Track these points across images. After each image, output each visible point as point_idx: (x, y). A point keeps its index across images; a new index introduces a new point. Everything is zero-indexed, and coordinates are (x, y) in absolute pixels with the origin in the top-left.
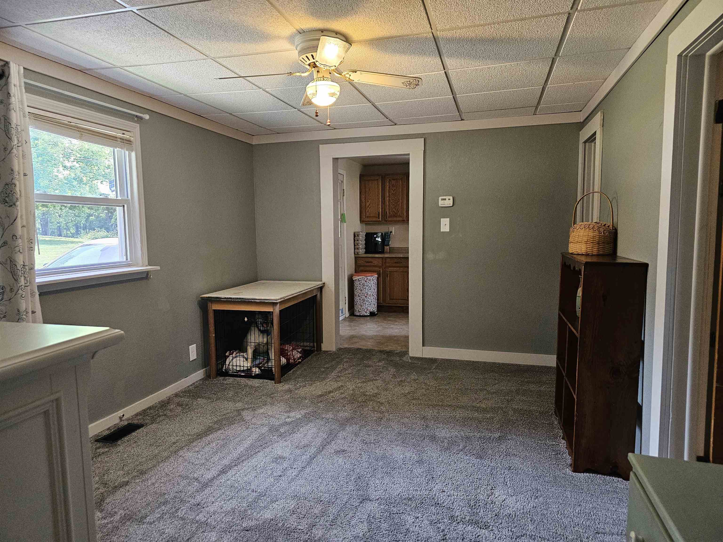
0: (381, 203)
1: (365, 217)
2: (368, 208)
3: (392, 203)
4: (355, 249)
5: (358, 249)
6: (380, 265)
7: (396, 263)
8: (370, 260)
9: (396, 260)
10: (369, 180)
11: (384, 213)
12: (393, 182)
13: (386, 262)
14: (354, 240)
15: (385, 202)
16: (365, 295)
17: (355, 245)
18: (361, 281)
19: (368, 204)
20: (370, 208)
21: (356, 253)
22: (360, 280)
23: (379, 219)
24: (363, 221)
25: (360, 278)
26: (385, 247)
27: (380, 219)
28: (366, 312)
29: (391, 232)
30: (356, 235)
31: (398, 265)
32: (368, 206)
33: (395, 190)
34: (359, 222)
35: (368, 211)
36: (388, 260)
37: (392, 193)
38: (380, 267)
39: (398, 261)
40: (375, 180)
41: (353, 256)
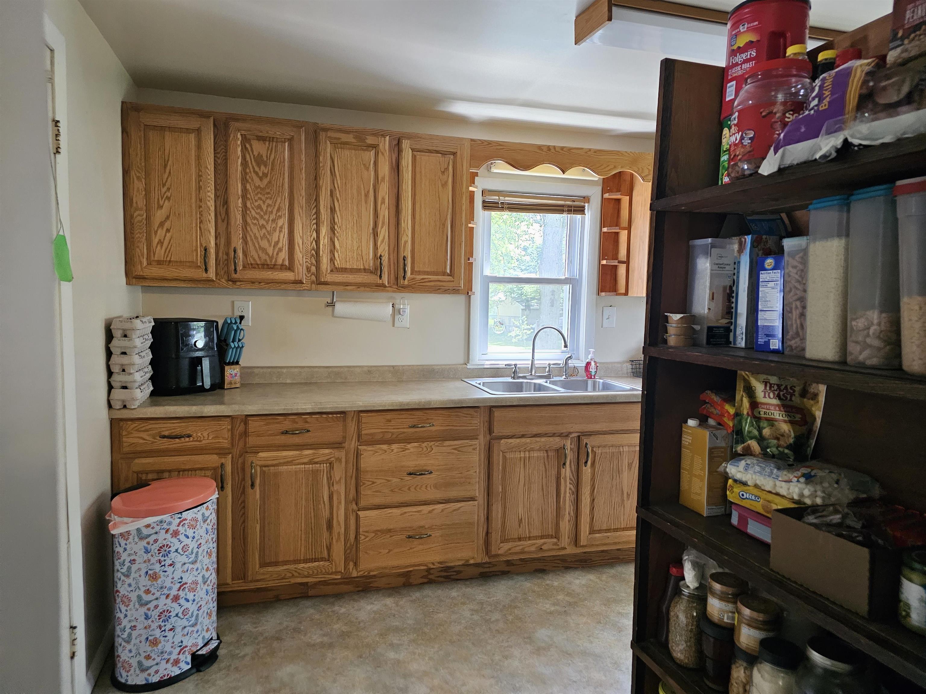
0: (213, 215)
1: (149, 264)
2: (161, 233)
3: (255, 218)
4: (110, 387)
5: (125, 388)
6: (225, 443)
7: (286, 433)
8: (177, 428)
9: (287, 425)
10: (162, 129)
11: (227, 254)
12: (259, 148)
13: (245, 434)
14: (109, 354)
15: (227, 213)
16: (174, 592)
17: (110, 373)
18: (151, 539)
19: (159, 215)
20: (168, 230)
21: (117, 405)
22: (145, 532)
23: (206, 270)
24: (141, 278)
25: (148, 526)
26: (226, 368)
27: (212, 274)
28: (176, 662)
29: (242, 318)
30: (117, 334)
31: (296, 440)
32: (162, 224)
33: (265, 175)
34: (124, 279)
35: (161, 242)
36: (253, 425)
37: (257, 187)
38: (221, 452)
39: (297, 426)
40: (188, 131)
41: (103, 414)
